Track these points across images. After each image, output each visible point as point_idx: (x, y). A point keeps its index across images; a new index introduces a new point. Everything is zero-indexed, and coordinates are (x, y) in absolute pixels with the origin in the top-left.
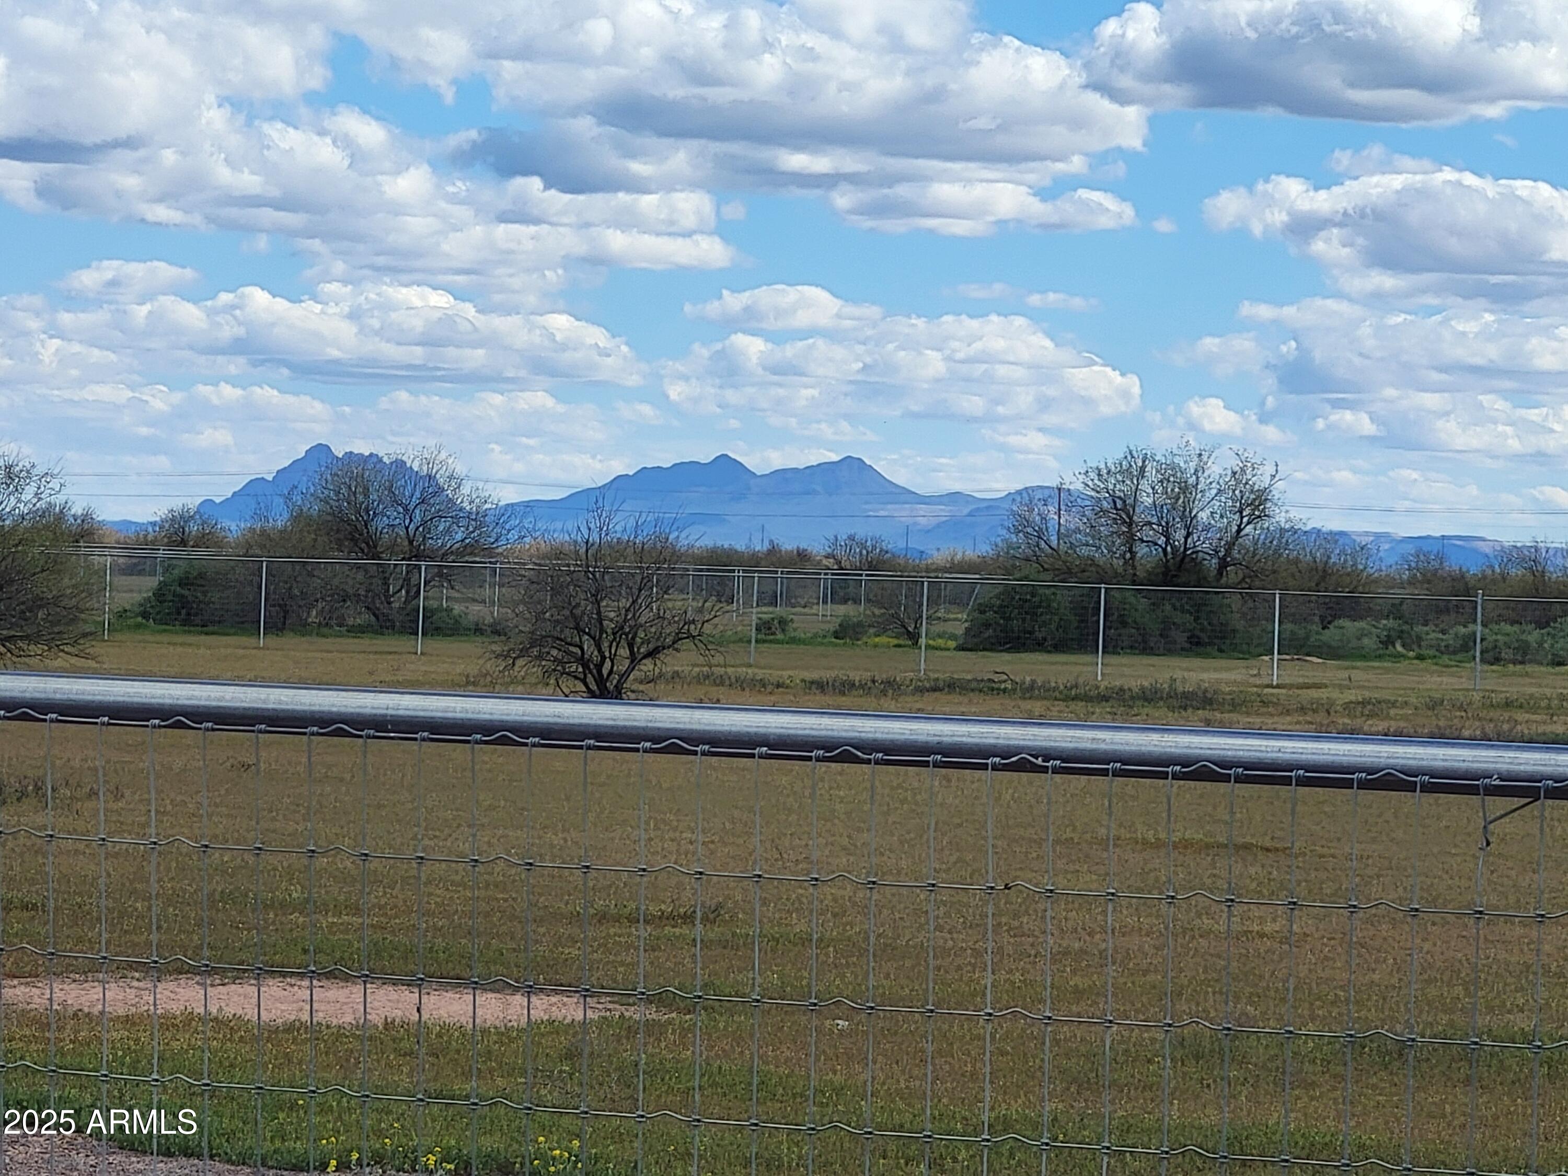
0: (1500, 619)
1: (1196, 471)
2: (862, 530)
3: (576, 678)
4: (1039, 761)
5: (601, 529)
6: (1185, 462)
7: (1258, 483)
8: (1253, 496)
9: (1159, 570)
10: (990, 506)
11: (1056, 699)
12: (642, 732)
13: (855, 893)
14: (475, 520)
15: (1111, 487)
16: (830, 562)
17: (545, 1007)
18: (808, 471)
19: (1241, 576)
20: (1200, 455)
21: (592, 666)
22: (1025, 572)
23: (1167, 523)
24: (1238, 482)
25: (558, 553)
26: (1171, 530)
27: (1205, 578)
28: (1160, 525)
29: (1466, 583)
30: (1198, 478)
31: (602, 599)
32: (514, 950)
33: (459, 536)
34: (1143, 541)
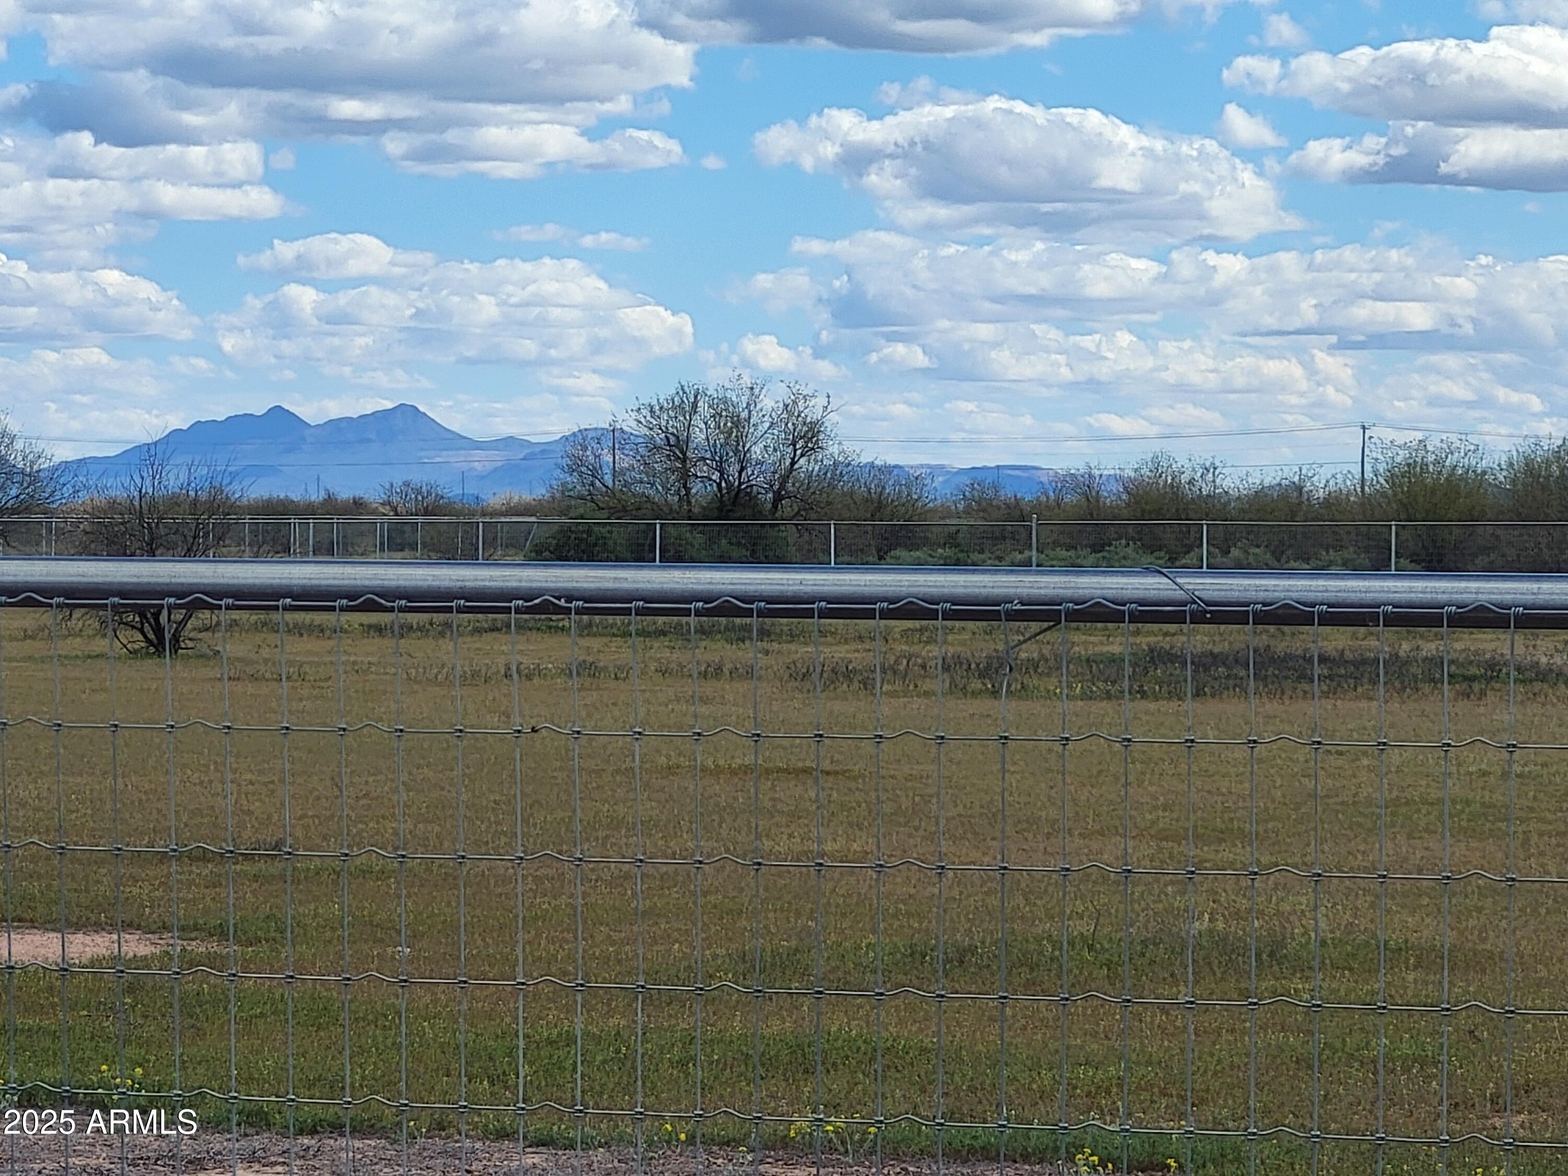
0: (1056, 544)
1: (748, 404)
2: (417, 477)
3: (133, 627)
4: (562, 603)
5: (154, 478)
6: (737, 396)
7: (810, 415)
8: (805, 429)
9: (714, 505)
10: (544, 450)
11: (614, 635)
12: (165, 588)
13: (415, 826)
14: (30, 475)
15: (663, 423)
16: (386, 510)
17: (107, 944)
18: (362, 420)
19: (796, 509)
20: (752, 388)
21: (149, 616)
22: (581, 510)
23: (721, 458)
24: (790, 414)
25: (113, 504)
26: (725, 465)
27: (760, 512)
28: (713, 460)
29: (1021, 510)
30: (750, 412)
31: (157, 548)
32: (76, 890)
33: (14, 492)
34: (697, 477)
